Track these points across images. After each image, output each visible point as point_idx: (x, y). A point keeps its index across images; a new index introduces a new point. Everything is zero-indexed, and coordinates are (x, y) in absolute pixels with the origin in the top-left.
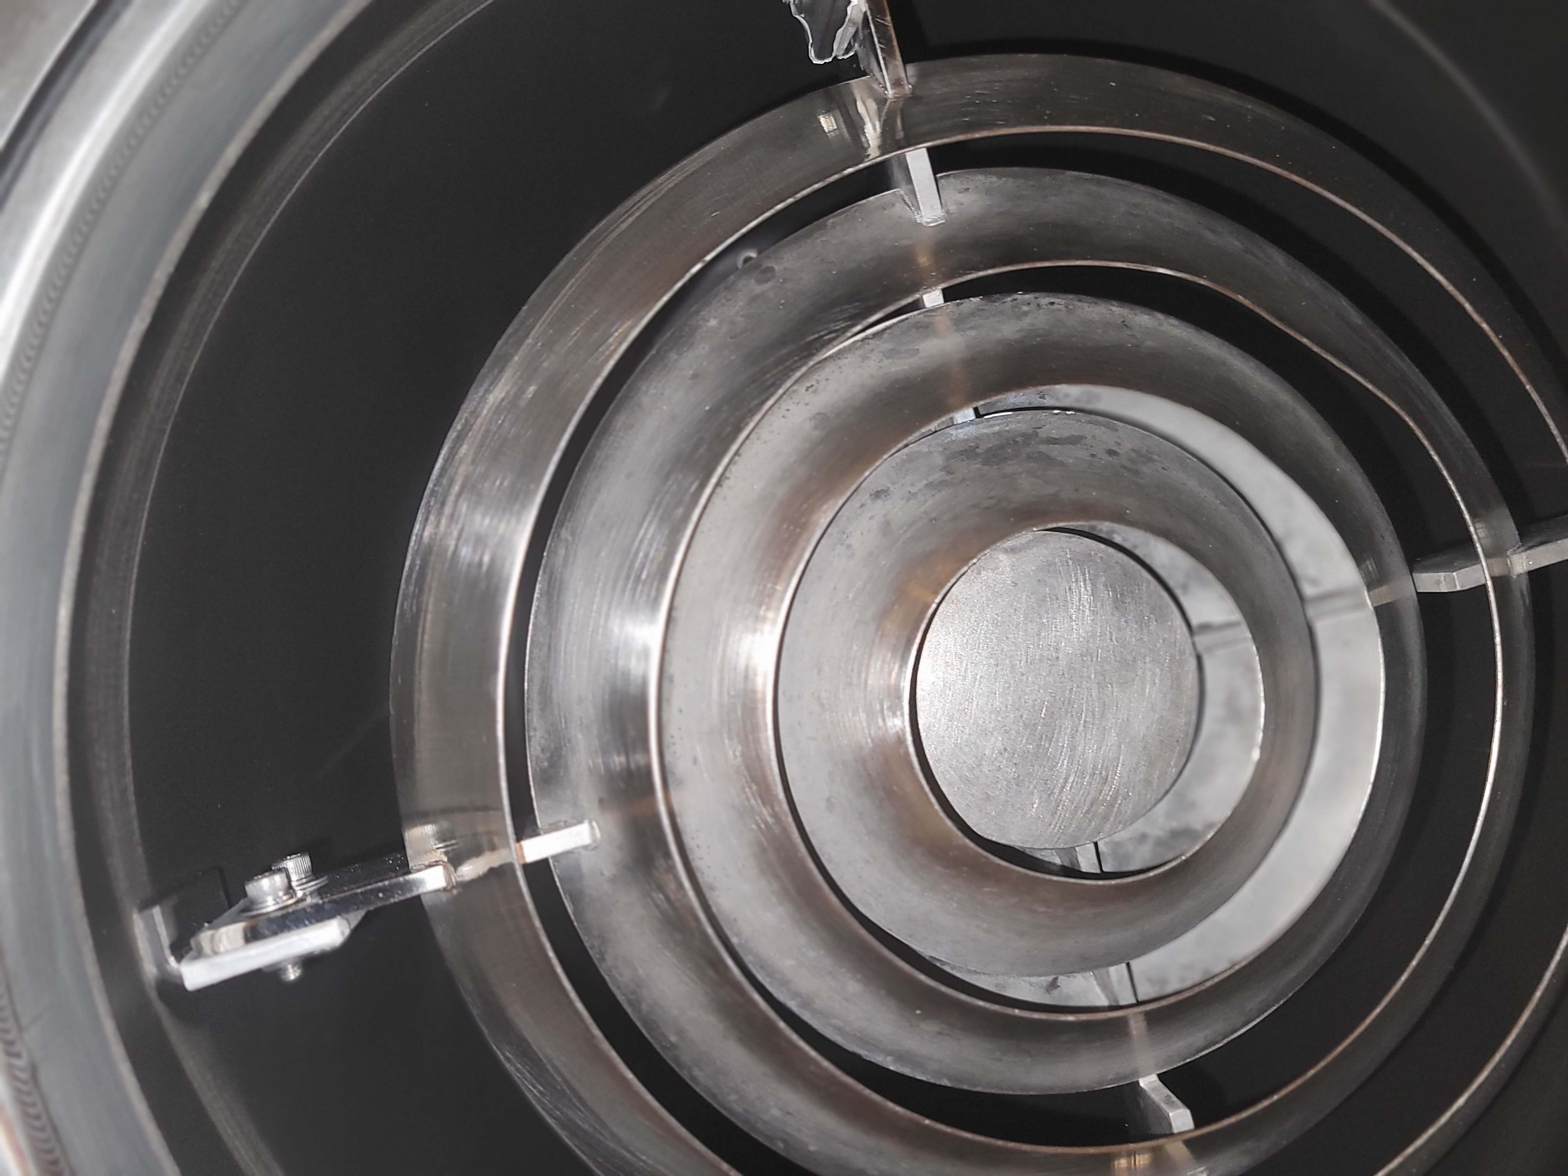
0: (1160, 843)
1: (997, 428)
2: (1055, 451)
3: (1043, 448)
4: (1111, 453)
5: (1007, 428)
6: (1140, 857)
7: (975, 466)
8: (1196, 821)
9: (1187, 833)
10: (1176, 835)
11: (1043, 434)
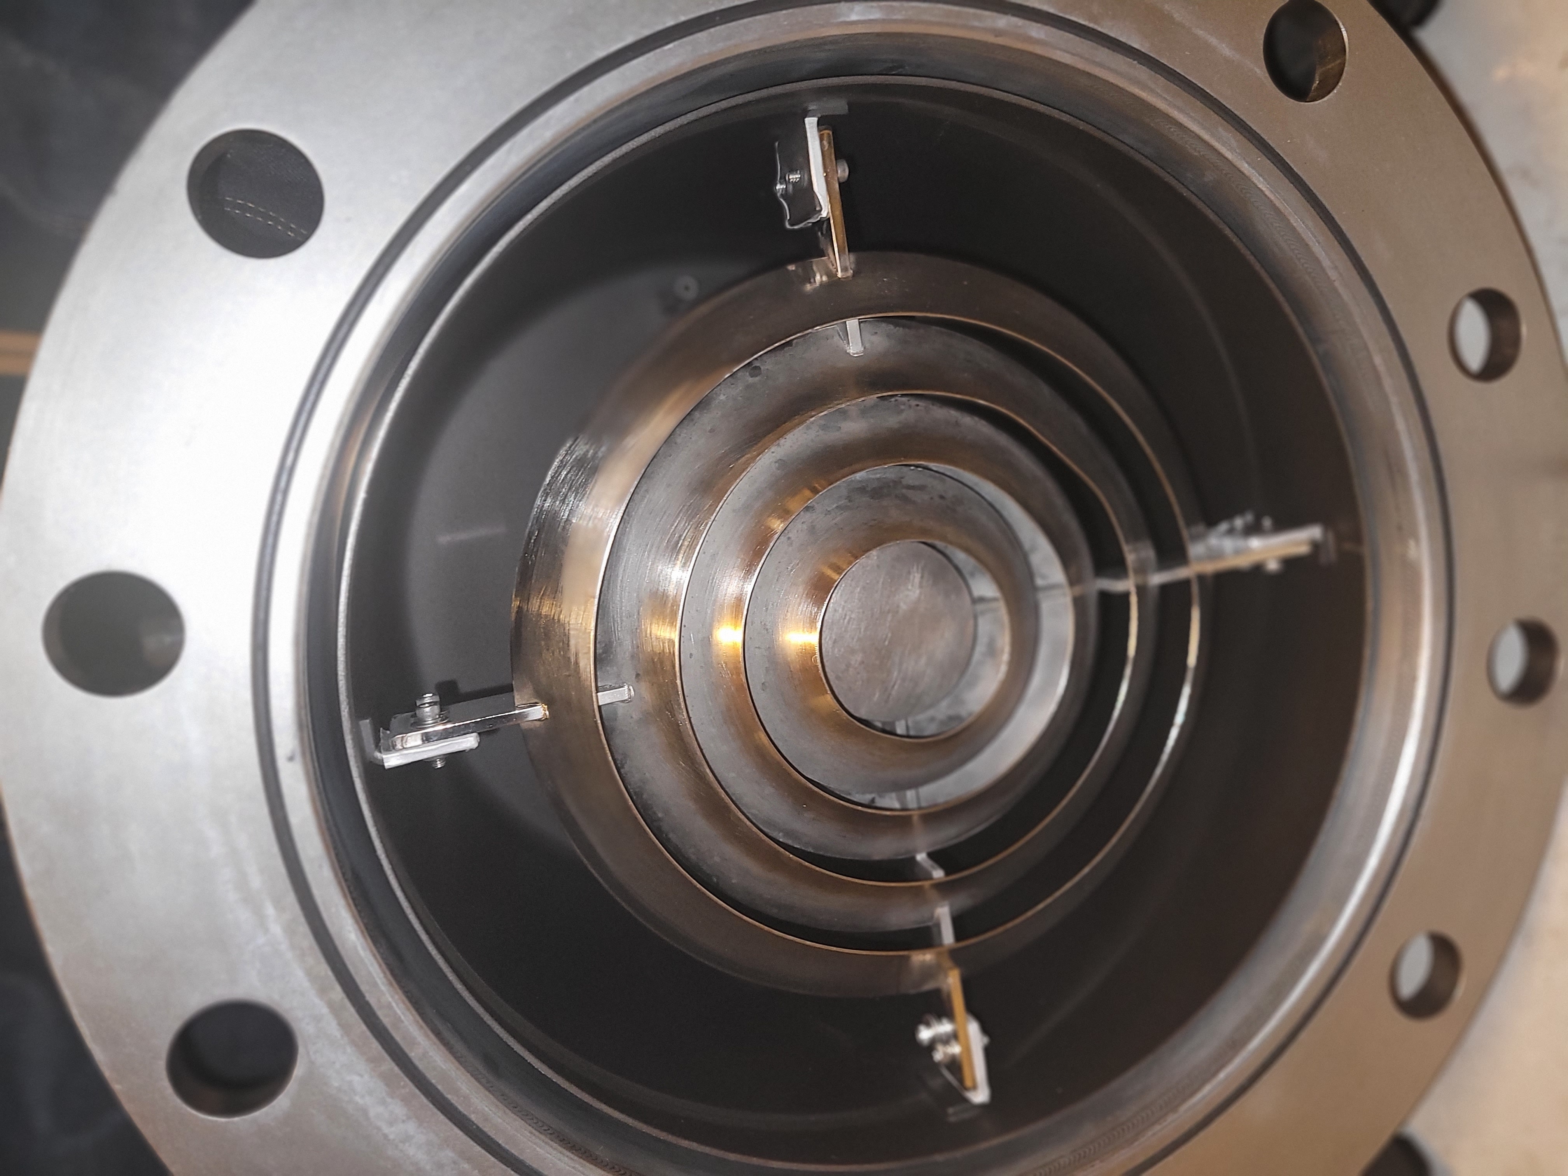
0: (942, 723)
1: (878, 476)
2: (910, 493)
3: (904, 491)
4: (942, 497)
5: (884, 476)
6: (931, 729)
7: (865, 499)
8: (963, 712)
9: (957, 718)
10: (951, 718)
11: (905, 482)
